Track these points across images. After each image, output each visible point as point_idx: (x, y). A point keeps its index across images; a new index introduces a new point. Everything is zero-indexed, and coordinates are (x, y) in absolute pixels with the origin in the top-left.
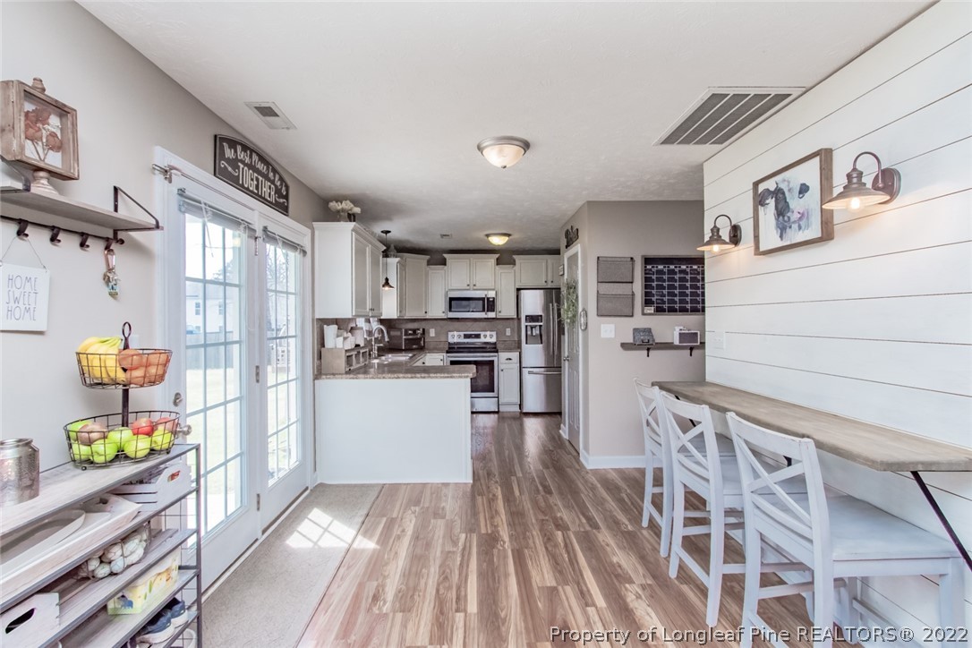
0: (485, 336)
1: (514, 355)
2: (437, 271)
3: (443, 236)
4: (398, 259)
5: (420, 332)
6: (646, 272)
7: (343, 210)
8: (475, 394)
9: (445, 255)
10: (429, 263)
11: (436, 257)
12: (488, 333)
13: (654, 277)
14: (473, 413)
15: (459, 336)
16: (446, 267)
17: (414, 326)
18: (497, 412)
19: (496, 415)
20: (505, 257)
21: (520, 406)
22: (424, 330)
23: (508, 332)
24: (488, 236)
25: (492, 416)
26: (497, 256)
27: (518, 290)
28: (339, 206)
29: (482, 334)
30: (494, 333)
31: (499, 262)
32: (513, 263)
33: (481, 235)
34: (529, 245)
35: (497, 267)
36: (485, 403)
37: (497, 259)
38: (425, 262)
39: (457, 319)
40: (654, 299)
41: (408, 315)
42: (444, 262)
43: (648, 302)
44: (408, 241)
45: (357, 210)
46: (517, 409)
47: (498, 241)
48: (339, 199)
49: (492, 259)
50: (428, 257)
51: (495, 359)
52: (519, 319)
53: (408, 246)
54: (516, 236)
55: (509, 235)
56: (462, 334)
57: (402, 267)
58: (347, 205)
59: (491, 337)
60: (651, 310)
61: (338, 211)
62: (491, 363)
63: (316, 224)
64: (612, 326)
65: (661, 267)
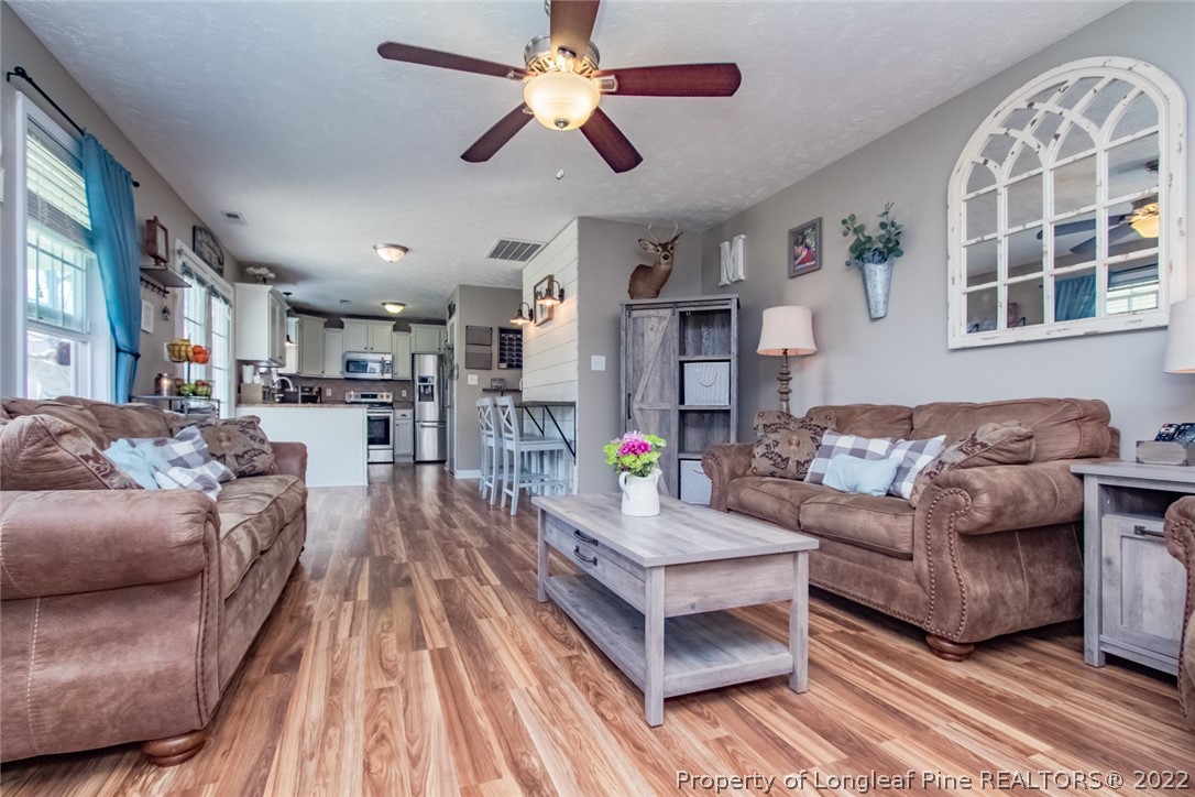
0: (382, 397)
1: (409, 412)
2: (334, 334)
3: (342, 301)
4: (297, 319)
5: (316, 389)
6: (501, 339)
7: (260, 275)
8: (371, 447)
9: (343, 320)
10: (327, 325)
11: (334, 320)
12: (385, 394)
13: (507, 342)
14: (369, 463)
15: (357, 397)
16: (343, 331)
17: (311, 384)
18: (393, 463)
19: (391, 466)
20: (402, 324)
21: (414, 457)
22: (320, 389)
23: (404, 393)
24: (384, 304)
25: (387, 466)
26: (394, 323)
27: (413, 355)
28: (257, 271)
29: (379, 394)
30: (391, 394)
31: (395, 329)
32: (409, 330)
33: (378, 303)
34: (424, 315)
35: (394, 334)
36: (381, 453)
37: (394, 326)
38: (322, 324)
39: (355, 379)
40: (506, 358)
41: (307, 373)
42: (341, 326)
43: (502, 360)
44: (307, 304)
45: (272, 275)
46: (411, 460)
47: (394, 310)
48: (259, 265)
49: (389, 326)
50: (325, 320)
51: (391, 415)
52: (413, 380)
53: (305, 307)
54: (410, 306)
55: (403, 305)
56: (360, 394)
57: (300, 325)
58: (263, 271)
59: (388, 397)
60: (504, 365)
61: (255, 275)
62: (386, 421)
63: (237, 284)
64: (476, 377)
65: (511, 336)
